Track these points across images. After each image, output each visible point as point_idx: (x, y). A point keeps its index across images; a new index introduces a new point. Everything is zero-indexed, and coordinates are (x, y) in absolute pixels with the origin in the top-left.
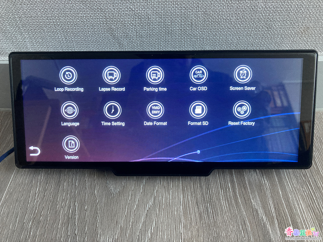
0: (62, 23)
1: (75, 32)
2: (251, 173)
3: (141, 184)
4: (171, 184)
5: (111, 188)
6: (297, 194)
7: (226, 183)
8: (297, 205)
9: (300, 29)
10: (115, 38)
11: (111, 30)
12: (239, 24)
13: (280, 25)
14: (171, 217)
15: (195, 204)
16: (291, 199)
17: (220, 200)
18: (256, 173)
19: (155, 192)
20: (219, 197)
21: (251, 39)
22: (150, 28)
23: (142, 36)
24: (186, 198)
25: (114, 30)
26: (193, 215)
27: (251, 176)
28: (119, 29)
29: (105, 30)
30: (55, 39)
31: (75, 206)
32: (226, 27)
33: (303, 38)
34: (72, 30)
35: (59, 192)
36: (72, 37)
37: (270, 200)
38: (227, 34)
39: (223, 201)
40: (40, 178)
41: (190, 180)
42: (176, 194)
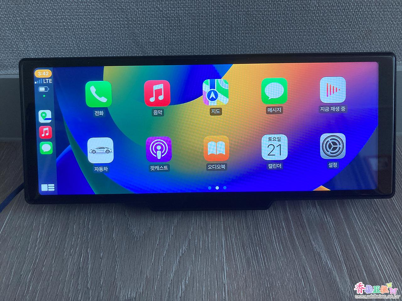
0: (74, 27)
1: (90, 39)
2: (310, 209)
3: (172, 225)
4: (209, 224)
5: (134, 231)
6: (368, 233)
7: (279, 221)
8: (369, 247)
9: (360, 33)
10: (138, 46)
11: (133, 35)
12: (288, 27)
13: (337, 27)
14: (211, 263)
15: (240, 247)
16: (361, 240)
17: (272, 242)
18: (316, 209)
19: (190, 234)
20: (271, 239)
21: (303, 45)
22: (181, 32)
23: (171, 42)
24: (229, 241)
25: (137, 35)
26: (239, 262)
27: (310, 213)
28: (144, 34)
29: (127, 35)
30: (65, 47)
31: (87, 253)
32: (272, 31)
33: (365, 44)
34: (86, 36)
35: (68, 236)
36: (86, 45)
37: (335, 241)
38: (274, 39)
39: (276, 243)
40: (43, 219)
41: (233, 219)
42: (217, 236)
